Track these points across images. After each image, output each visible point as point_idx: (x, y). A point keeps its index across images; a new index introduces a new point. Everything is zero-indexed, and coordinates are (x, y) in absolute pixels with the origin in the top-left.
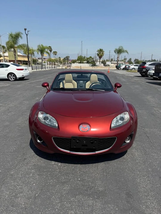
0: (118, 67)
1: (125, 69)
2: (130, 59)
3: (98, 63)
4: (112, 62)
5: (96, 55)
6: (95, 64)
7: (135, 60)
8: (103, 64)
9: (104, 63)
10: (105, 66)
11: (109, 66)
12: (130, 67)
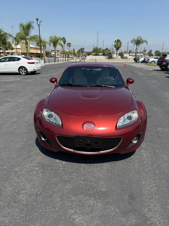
0: (136, 60)
1: (144, 62)
2: (151, 51)
3: (114, 56)
4: (130, 54)
5: (113, 46)
6: (112, 56)
7: (156, 52)
8: (120, 57)
9: (121, 55)
10: (123, 58)
11: (126, 58)
12: (149, 59)
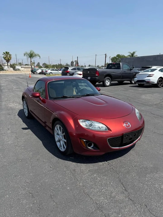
0: (33, 72)
1: (42, 73)
2: (39, 63)
3: (6, 68)
4: (22, 66)
6: (3, 68)
7: (43, 64)
8: (12, 69)
9: (13, 66)
10: (15, 70)
11: (19, 70)
12: (47, 71)
